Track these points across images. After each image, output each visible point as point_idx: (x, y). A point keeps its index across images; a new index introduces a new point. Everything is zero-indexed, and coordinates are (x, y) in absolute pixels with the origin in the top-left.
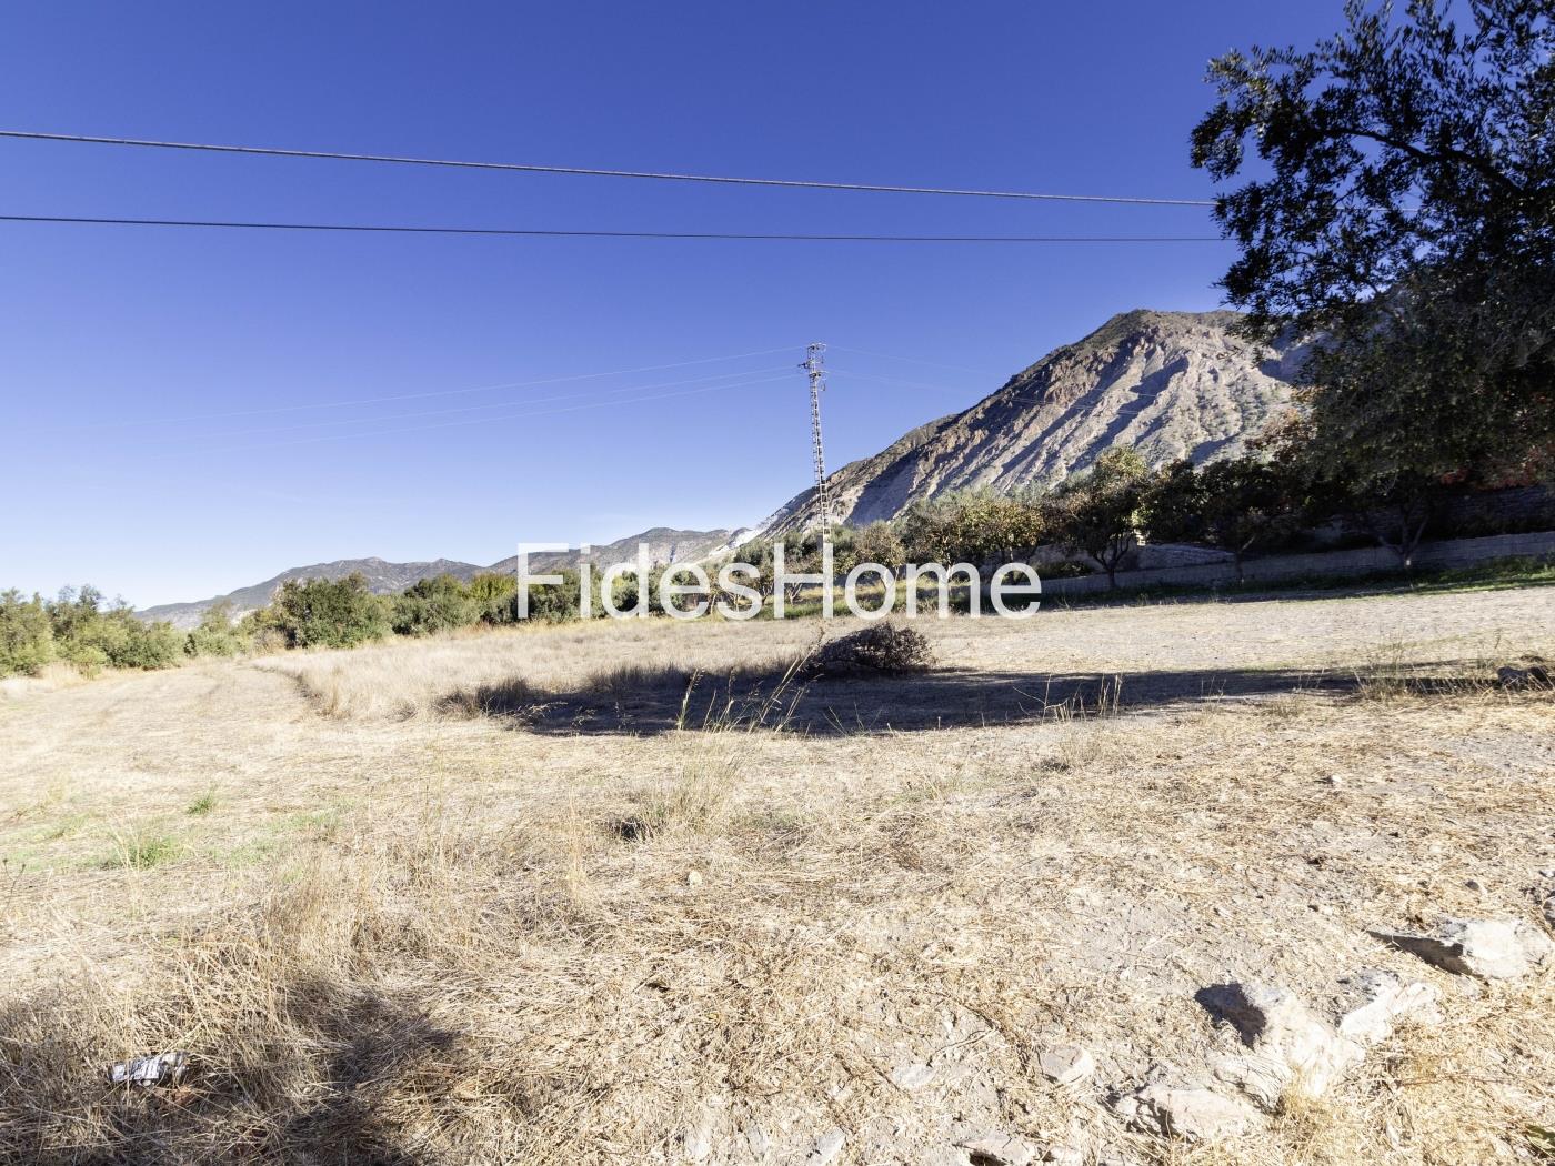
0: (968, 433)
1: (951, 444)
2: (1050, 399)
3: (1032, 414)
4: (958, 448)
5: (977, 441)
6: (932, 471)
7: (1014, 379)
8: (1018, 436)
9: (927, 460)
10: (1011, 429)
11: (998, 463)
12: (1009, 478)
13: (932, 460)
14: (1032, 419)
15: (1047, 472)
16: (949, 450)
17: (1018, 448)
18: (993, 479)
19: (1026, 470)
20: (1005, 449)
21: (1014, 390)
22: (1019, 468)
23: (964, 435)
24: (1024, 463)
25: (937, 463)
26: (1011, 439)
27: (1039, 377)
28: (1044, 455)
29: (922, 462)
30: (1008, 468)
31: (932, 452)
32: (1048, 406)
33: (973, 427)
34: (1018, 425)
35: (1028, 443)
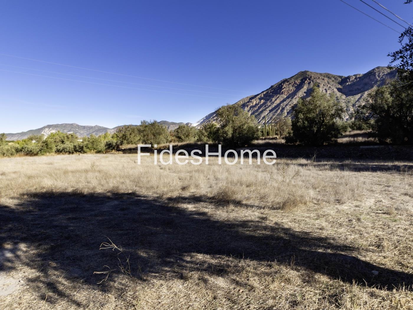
0: (259, 101)
1: (254, 103)
2: (282, 93)
3: (277, 97)
4: (256, 105)
5: (262, 103)
6: (249, 110)
7: (272, 86)
8: (273, 103)
9: (248, 107)
10: (271, 100)
11: (268, 109)
12: (271, 114)
13: (249, 107)
14: (277, 98)
15: (282, 113)
16: (254, 105)
17: (273, 106)
18: (266, 114)
19: (276, 112)
20: (270, 106)
21: (272, 89)
22: (274, 111)
23: (258, 101)
24: (275, 110)
25: (250, 108)
26: (272, 103)
27: (279, 87)
28: (281, 109)
29: (246, 107)
30: (271, 111)
31: (249, 105)
32: (282, 95)
33: (260, 99)
34: (274, 99)
35: (276, 105)
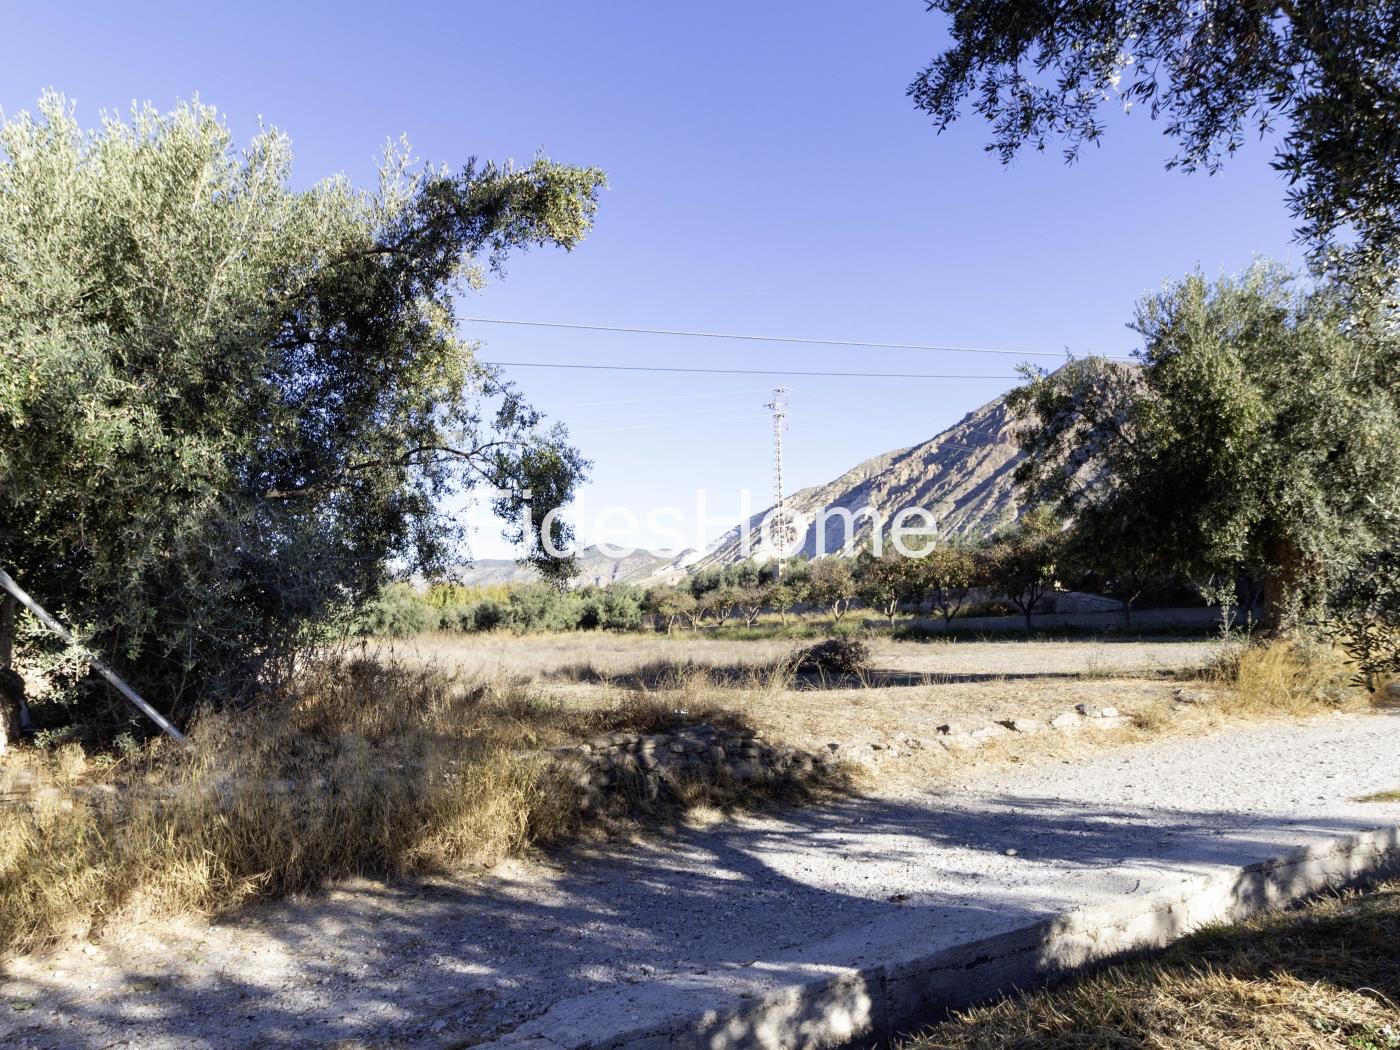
0: (921, 467)
1: (904, 477)
2: (1003, 440)
3: (985, 452)
4: (911, 481)
5: (930, 476)
6: (885, 503)
7: (969, 416)
8: (971, 473)
9: (880, 491)
10: (964, 466)
11: (951, 499)
12: (961, 516)
13: (885, 491)
14: (985, 457)
15: (999, 511)
16: (902, 483)
17: (971, 484)
18: (944, 515)
19: (978, 508)
20: (958, 485)
21: (969, 427)
22: (971, 505)
23: (917, 468)
24: (976, 501)
25: (889, 494)
26: (964, 476)
27: (993, 416)
28: (996, 494)
29: (874, 493)
30: (960, 504)
31: (885, 483)
32: (1001, 445)
33: (927, 461)
34: (972, 462)
35: (980, 481)
